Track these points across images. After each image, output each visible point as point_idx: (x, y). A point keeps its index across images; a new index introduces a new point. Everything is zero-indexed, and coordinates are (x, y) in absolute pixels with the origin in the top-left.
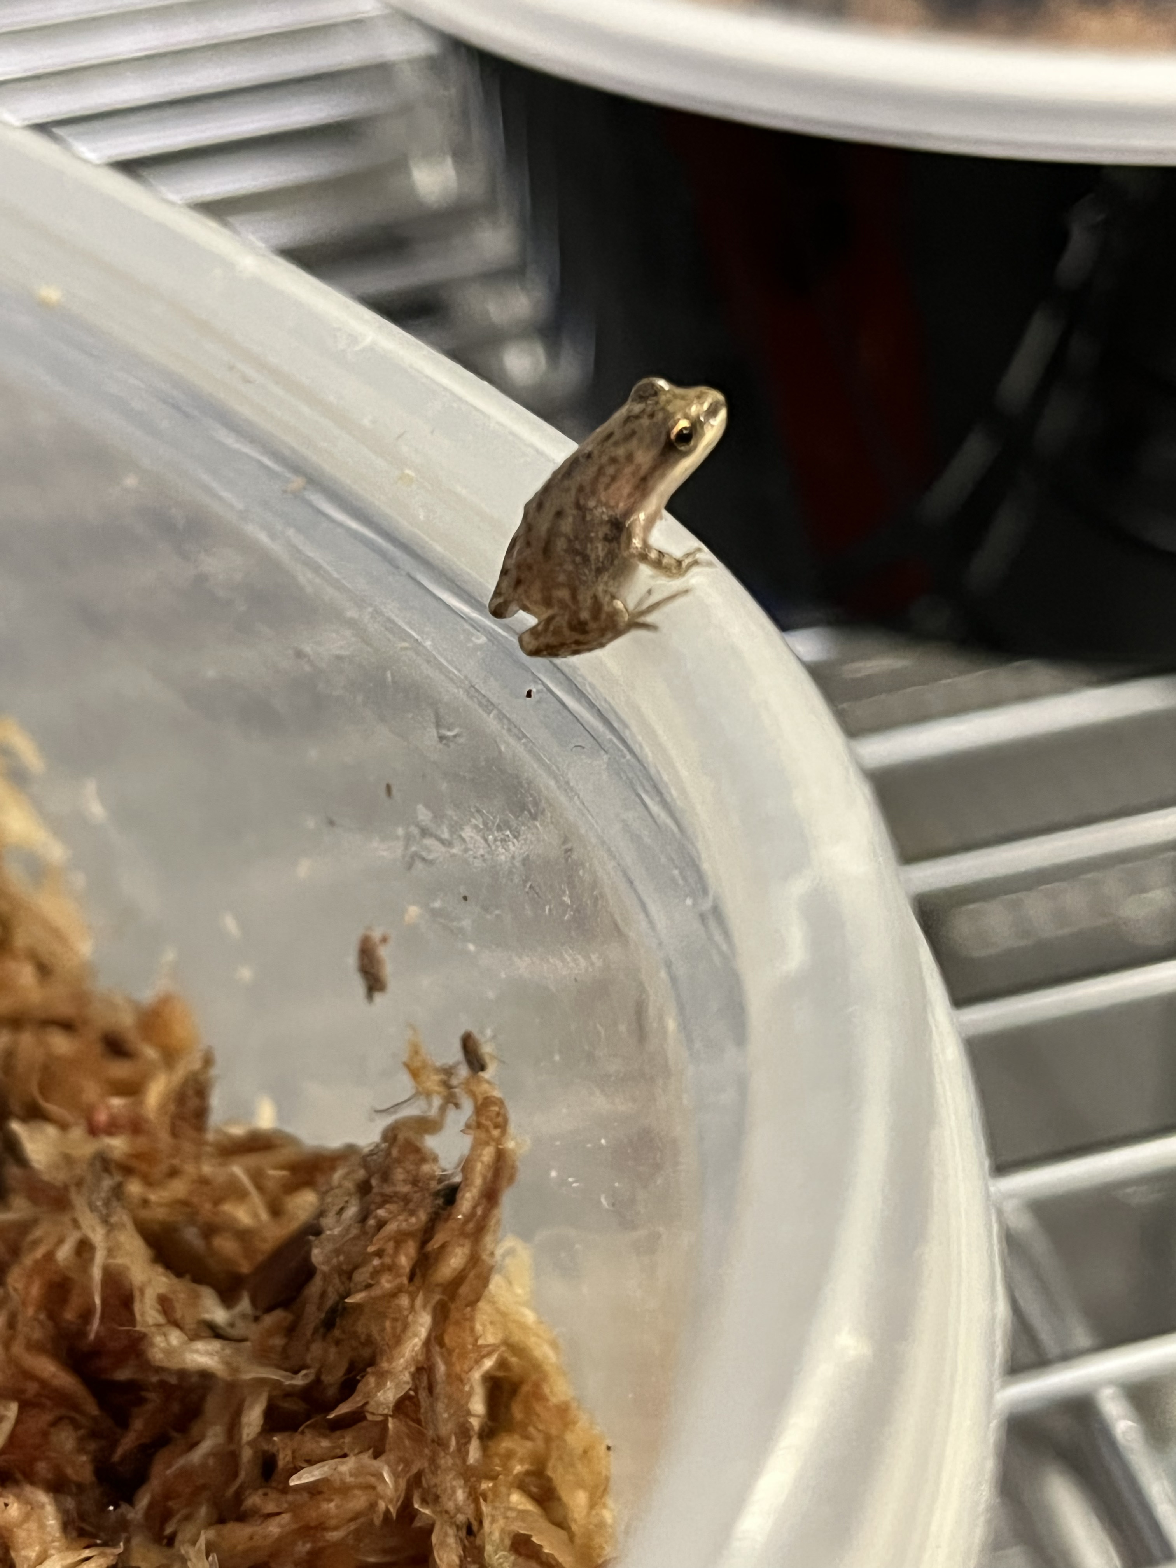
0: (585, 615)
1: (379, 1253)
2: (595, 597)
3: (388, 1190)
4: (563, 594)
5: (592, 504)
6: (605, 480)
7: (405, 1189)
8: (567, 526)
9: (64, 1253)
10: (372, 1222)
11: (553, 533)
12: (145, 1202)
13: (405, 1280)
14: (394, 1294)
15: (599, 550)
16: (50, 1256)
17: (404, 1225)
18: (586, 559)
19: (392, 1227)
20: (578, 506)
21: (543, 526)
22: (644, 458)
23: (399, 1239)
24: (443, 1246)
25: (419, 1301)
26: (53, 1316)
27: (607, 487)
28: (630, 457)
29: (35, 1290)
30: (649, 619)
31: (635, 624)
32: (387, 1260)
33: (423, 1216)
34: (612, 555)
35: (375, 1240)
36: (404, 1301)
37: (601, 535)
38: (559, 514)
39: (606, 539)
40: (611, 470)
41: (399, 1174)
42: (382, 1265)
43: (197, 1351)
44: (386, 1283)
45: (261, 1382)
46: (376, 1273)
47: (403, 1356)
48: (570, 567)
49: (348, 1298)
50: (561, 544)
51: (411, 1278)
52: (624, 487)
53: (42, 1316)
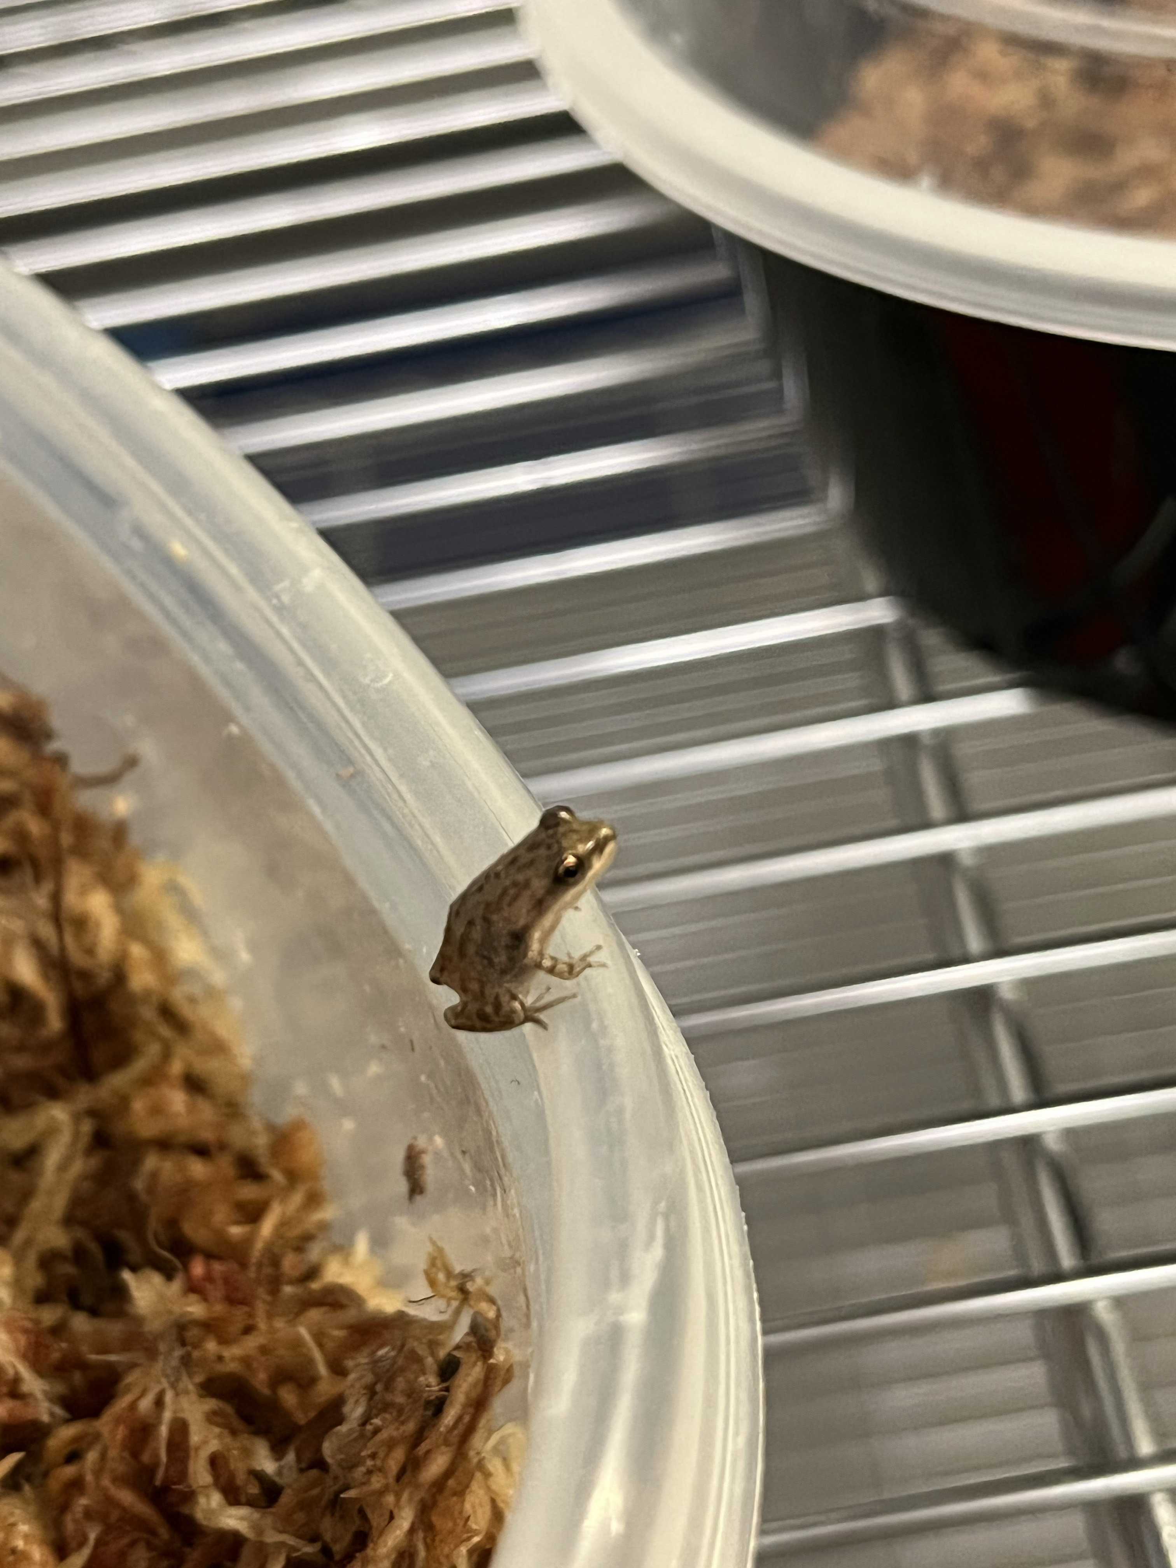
0: (489, 1009)
1: (373, 1456)
2: (497, 997)
3: (389, 1397)
4: (474, 986)
5: (495, 917)
6: (508, 899)
7: (400, 1399)
8: (477, 933)
9: (146, 1404)
10: (369, 1427)
11: (464, 940)
12: (220, 1358)
13: (391, 1480)
14: (381, 1493)
15: (501, 958)
16: (133, 1406)
17: (395, 1434)
18: (491, 964)
19: (383, 1435)
20: (486, 920)
21: (459, 930)
22: (539, 885)
23: (391, 1445)
24: (428, 1452)
25: (405, 1496)
26: (135, 1454)
27: (510, 905)
28: (527, 884)
29: (121, 1432)
30: (542, 1016)
31: (531, 1017)
32: (378, 1463)
33: (411, 1427)
34: (512, 960)
35: (369, 1445)
36: (390, 1499)
37: (503, 944)
38: (471, 923)
39: (507, 947)
40: (512, 892)
41: (400, 1383)
42: (374, 1466)
43: (230, 1517)
44: (377, 1482)
45: (283, 1544)
46: (370, 1472)
47: (385, 1546)
48: (479, 968)
49: (344, 1493)
50: (471, 949)
51: (399, 1478)
52: (524, 905)
53: (126, 1454)
